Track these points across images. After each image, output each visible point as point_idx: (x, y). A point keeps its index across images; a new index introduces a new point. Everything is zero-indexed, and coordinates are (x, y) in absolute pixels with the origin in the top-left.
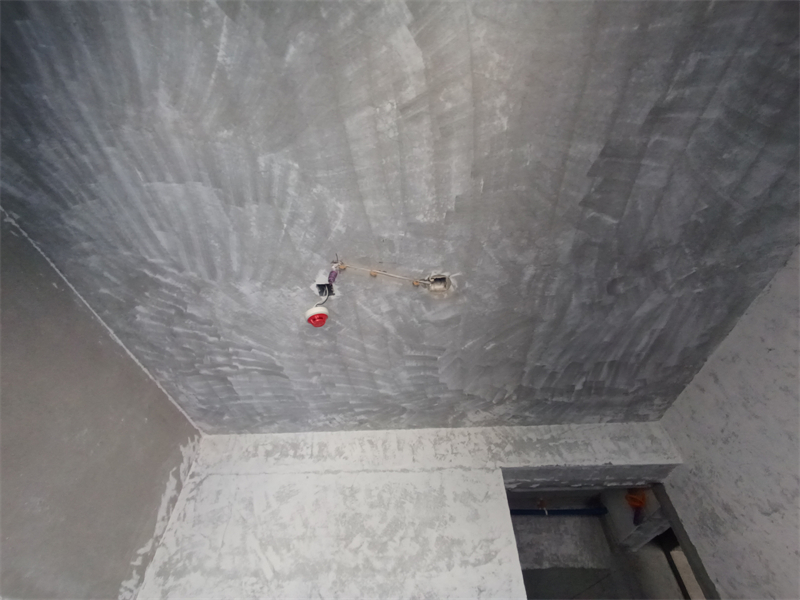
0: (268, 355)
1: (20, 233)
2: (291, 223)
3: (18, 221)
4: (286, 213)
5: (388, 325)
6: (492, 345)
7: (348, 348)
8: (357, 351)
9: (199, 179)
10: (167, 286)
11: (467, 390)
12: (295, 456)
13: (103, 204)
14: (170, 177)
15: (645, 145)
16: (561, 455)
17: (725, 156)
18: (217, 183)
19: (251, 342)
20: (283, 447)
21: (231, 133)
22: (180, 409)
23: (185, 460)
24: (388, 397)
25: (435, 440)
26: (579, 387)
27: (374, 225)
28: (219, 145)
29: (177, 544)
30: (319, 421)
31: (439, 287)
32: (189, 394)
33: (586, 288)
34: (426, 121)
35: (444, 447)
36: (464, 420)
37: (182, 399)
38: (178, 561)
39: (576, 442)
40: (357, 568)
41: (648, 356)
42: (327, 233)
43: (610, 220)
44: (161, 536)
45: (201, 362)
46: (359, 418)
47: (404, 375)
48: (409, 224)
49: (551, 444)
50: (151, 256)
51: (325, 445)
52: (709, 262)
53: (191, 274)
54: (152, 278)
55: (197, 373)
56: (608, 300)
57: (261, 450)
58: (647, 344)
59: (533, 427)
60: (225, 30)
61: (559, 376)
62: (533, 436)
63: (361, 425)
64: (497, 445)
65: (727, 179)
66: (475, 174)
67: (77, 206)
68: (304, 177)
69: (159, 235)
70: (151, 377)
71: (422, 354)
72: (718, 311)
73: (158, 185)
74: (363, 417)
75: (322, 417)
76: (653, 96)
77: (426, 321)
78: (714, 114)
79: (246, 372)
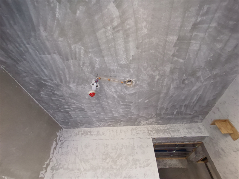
0: (80, 105)
1: (6, 72)
2: (83, 65)
3: (4, 68)
4: (81, 63)
5: (115, 95)
6: (147, 101)
7: (103, 103)
8: (106, 103)
9: (55, 53)
10: (49, 86)
11: (140, 115)
12: (90, 135)
13: (28, 62)
14: (46, 53)
15: (192, 36)
16: (170, 134)
17: (218, 38)
18: (60, 54)
19: (75, 101)
20: (87, 132)
21: (63, 39)
22: (56, 122)
23: (58, 136)
24: (117, 117)
25: (131, 130)
26: (175, 113)
27: (108, 65)
28: (59, 43)
29: (56, 161)
30: (97, 124)
31: (129, 83)
32: (59, 117)
33: (175, 82)
34: (121, 32)
35: (134, 132)
36: (140, 124)
37: (56, 119)
38: (57, 166)
39: (175, 130)
40: (108, 168)
41: (197, 103)
42: (94, 68)
43: (181, 61)
44: (52, 158)
45: (61, 108)
46: (108, 123)
47: (121, 110)
48: (119, 64)
49: (167, 130)
50: (43, 77)
51: (99, 132)
52: (215, 73)
53: (55, 82)
54: (44, 83)
55: (60, 111)
56: (183, 86)
57: (80, 133)
58: (196, 99)
59: (162, 125)
60: (58, 7)
61: (169, 110)
62: (162, 128)
63: (109, 125)
64: (150, 131)
65: (219, 46)
66: (138, 48)
67: (21, 63)
68: (85, 51)
69: (45, 70)
70: (47, 112)
71: (126, 104)
72: (219, 88)
73: (43, 56)
74: (110, 123)
75: (98, 123)
76: (193, 20)
77: (126, 94)
78: (214, 25)
79: (74, 110)
